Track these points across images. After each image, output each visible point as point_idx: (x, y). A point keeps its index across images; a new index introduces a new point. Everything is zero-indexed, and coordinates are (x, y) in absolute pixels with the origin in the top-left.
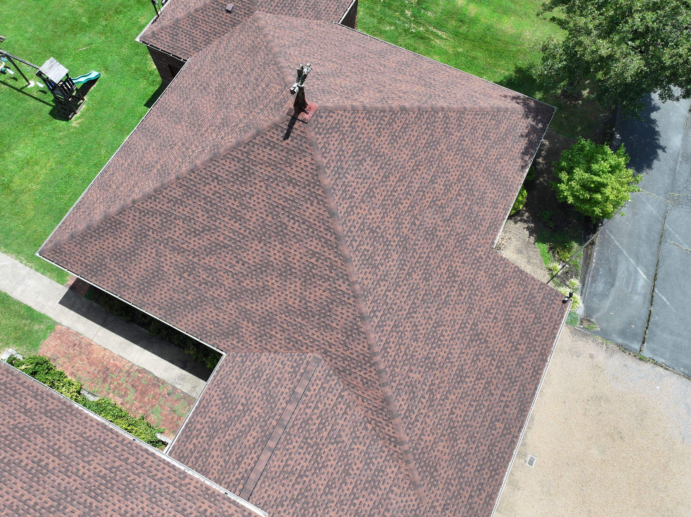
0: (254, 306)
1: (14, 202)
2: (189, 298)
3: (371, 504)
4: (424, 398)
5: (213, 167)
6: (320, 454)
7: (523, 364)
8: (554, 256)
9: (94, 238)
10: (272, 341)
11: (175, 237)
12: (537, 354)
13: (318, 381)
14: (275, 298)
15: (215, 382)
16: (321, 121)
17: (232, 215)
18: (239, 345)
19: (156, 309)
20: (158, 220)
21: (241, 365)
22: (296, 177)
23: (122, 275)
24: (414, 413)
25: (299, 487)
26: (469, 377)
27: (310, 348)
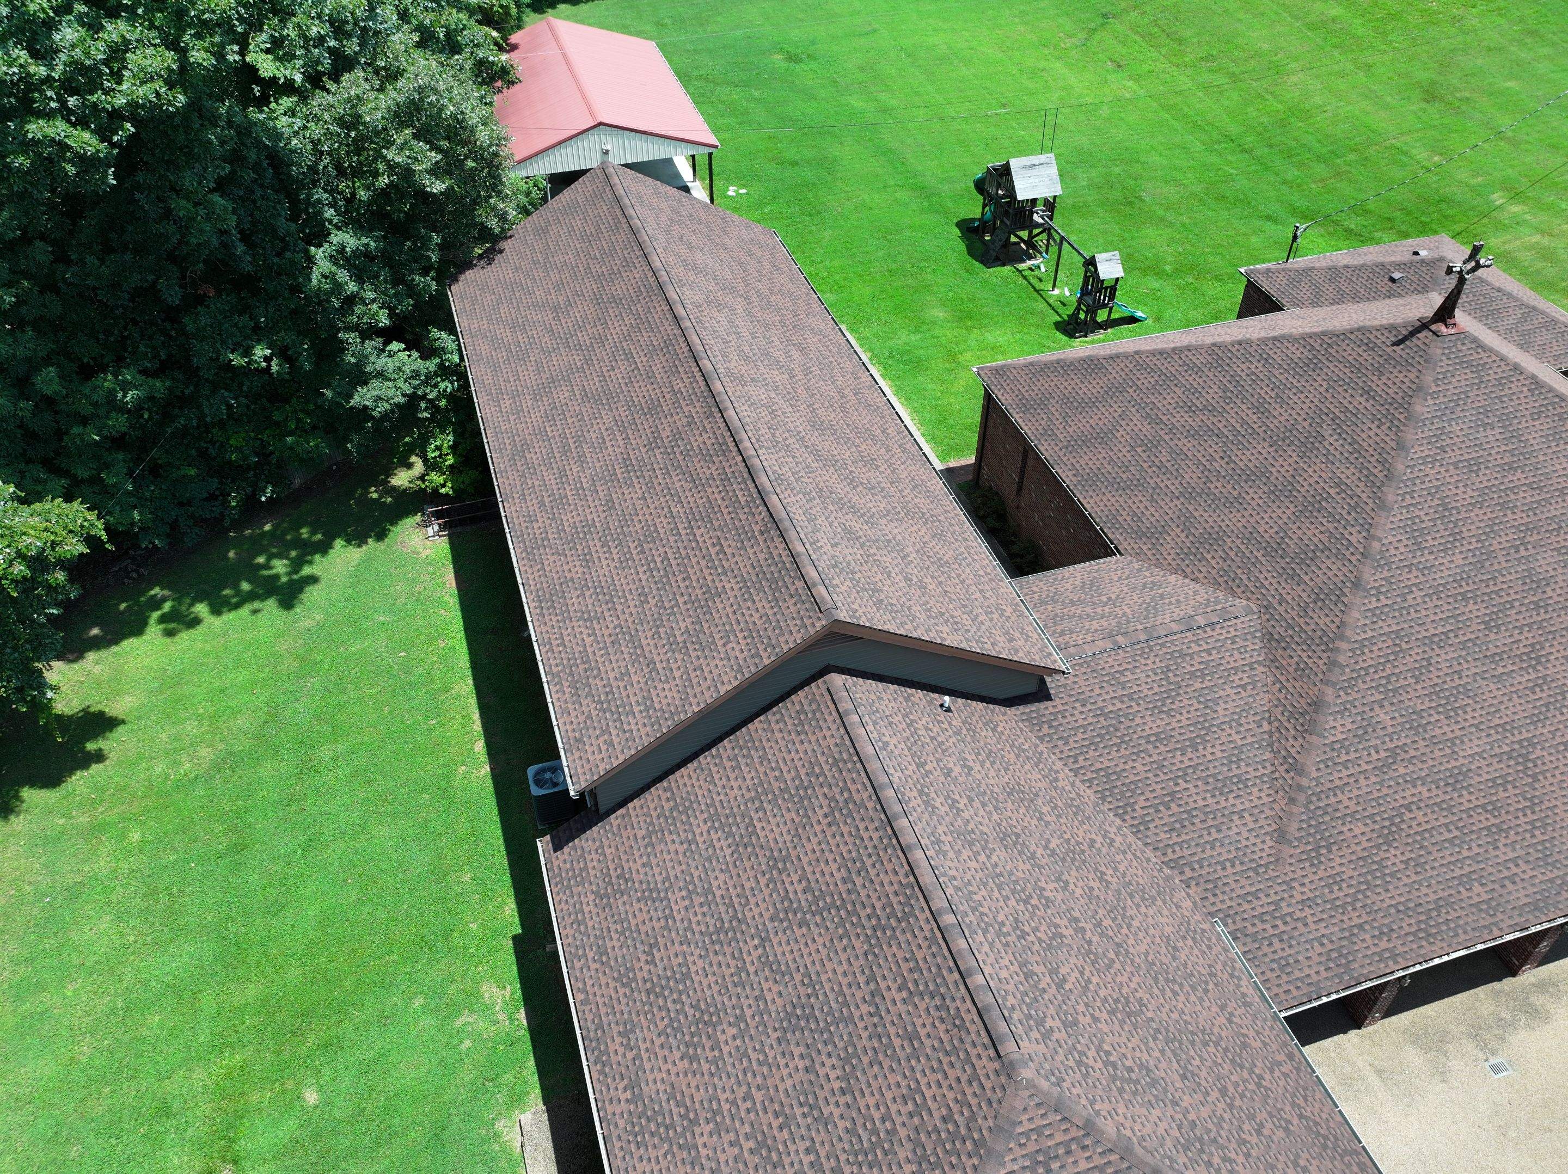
0: (1206, 515)
2: (1124, 476)
3: (1201, 803)
4: (1377, 752)
5: (1271, 346)
6: (1173, 698)
9: (1056, 374)
10: (1200, 565)
11: (1159, 405)
13: (1232, 629)
14: (1243, 517)
16: (1459, 346)
17: (1256, 404)
18: (1149, 553)
21: (1135, 571)
22: (1379, 390)
23: (1057, 422)
24: (1347, 753)
25: (1119, 706)
26: (1471, 793)
27: (1249, 594)
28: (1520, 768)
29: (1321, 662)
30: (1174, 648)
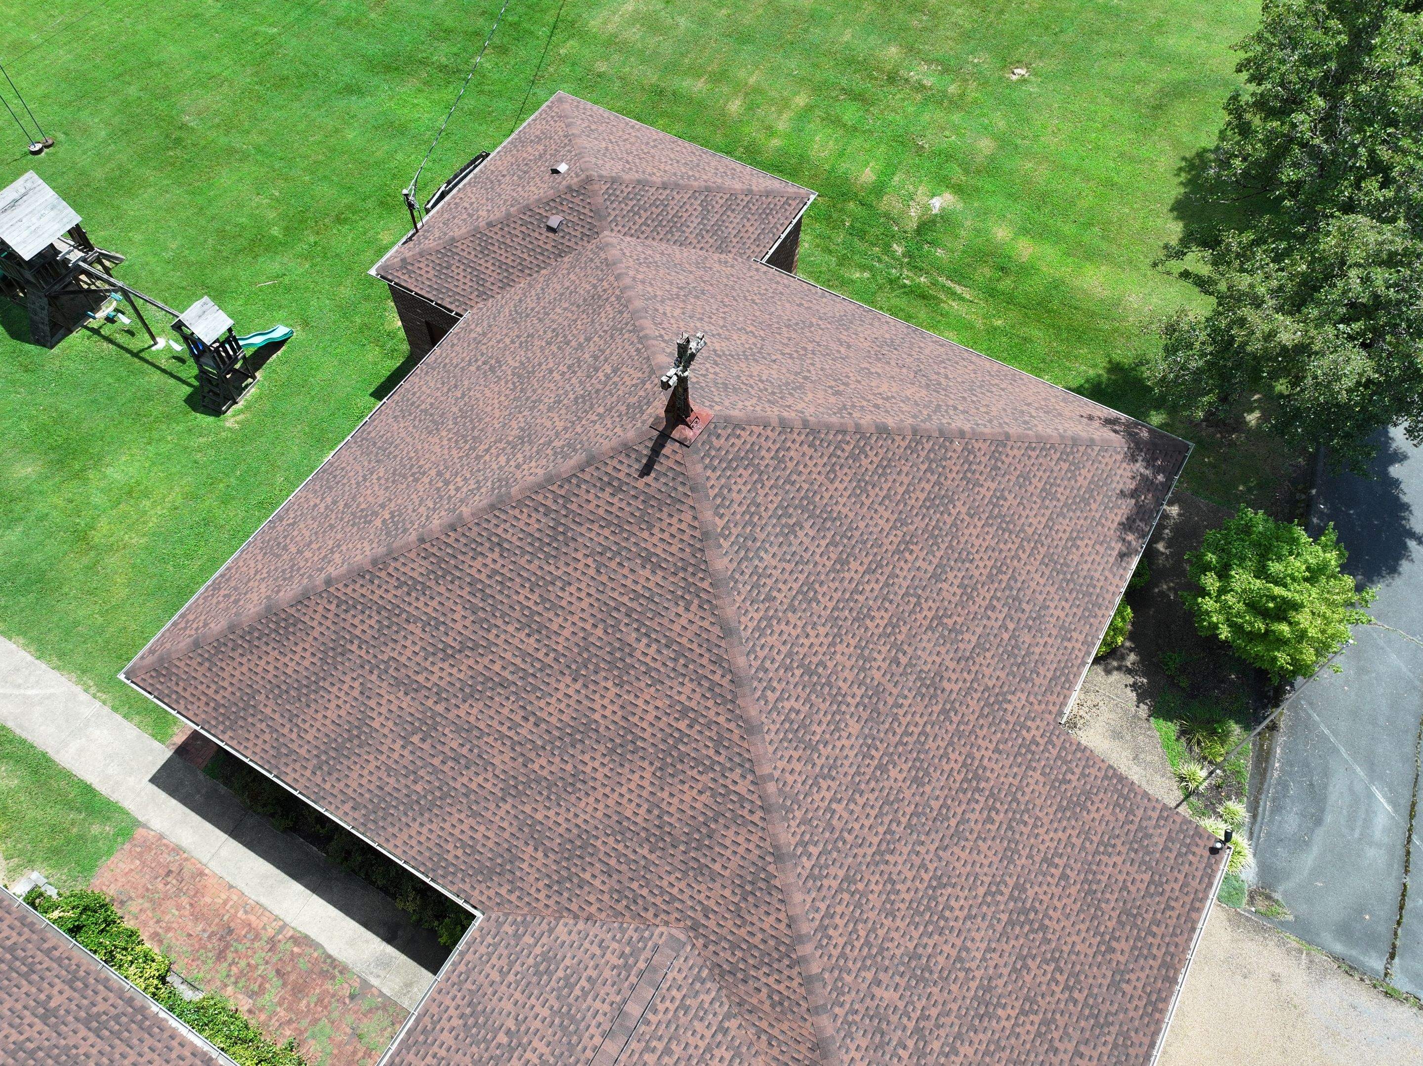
0: (551, 813)
1: (90, 568)
2: (418, 788)
4: (905, 1048)
5: (494, 521)
7: (1124, 986)
8: (1191, 750)
9: (240, 651)
10: (583, 893)
11: (403, 659)
12: (1156, 964)
14: (597, 801)
15: (454, 978)
16: (716, 443)
17: (523, 620)
18: (513, 898)
19: (347, 807)
20: (372, 622)
21: (513, 943)
22: (659, 551)
23: (285, 731)
28: (1026, 928)
29: (794, 985)
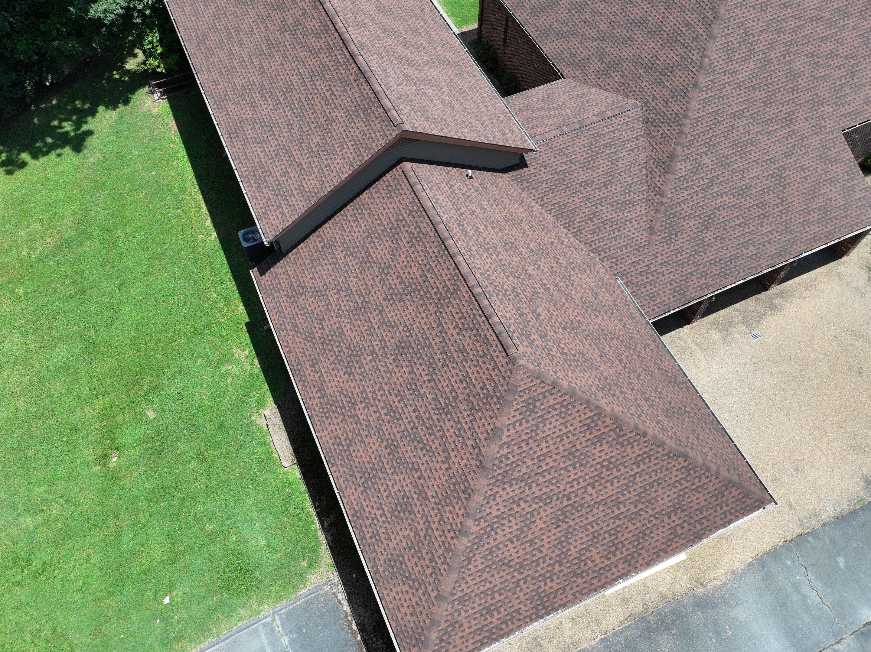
0: (612, 50)
2: (565, 29)
3: (609, 217)
4: (703, 180)
6: (594, 160)
7: (806, 227)
10: (609, 80)
13: (626, 118)
14: (633, 49)
18: (580, 76)
19: (534, 30)
21: (572, 88)
24: (687, 182)
25: (565, 167)
26: (751, 198)
27: (636, 96)
28: (777, 182)
29: (674, 132)
30: (594, 131)
